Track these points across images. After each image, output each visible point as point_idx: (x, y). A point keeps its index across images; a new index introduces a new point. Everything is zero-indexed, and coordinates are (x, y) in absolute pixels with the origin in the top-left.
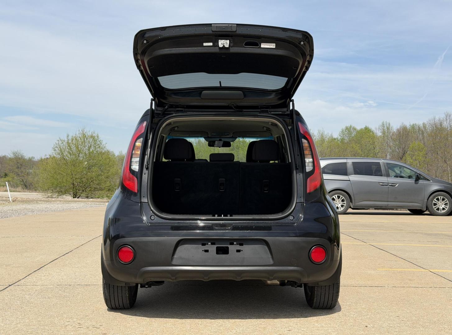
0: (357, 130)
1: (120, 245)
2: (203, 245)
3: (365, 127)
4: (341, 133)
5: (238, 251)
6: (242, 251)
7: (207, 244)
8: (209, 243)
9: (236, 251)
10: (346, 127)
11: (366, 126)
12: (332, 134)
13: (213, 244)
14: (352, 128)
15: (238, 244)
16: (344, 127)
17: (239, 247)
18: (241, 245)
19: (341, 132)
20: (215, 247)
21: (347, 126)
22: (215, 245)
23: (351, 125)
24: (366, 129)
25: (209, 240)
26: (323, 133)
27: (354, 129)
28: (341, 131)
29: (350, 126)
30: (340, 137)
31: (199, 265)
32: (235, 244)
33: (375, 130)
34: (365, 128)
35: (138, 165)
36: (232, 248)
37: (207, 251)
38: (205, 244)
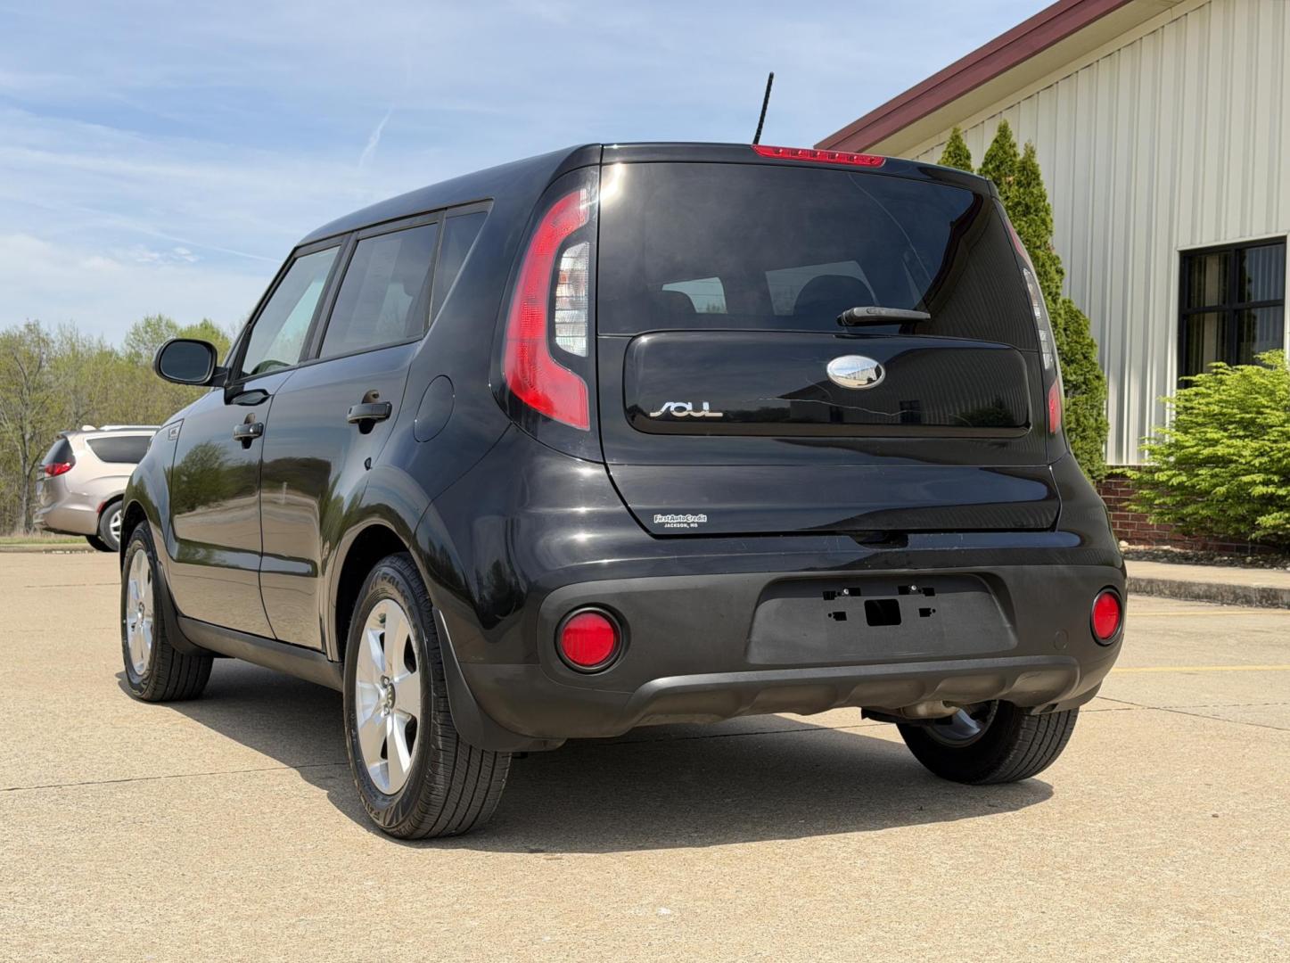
0: (179, 329)
1: (573, 607)
2: (829, 596)
3: (201, 321)
4: (132, 337)
5: (925, 612)
6: (934, 611)
7: (839, 594)
8: (846, 592)
9: (918, 613)
10: (147, 320)
11: (205, 320)
12: (102, 337)
13: (854, 592)
14: (164, 322)
15: (920, 591)
16: (141, 322)
17: (926, 602)
18: (929, 592)
19: (133, 334)
20: (861, 600)
21: (150, 316)
22: (859, 595)
23: (160, 317)
24: (206, 328)
25: (841, 581)
26: (74, 333)
27: (170, 326)
28: (133, 331)
29: (157, 317)
30: (130, 347)
32: (914, 592)
33: (230, 331)
34: (201, 325)
35: (584, 334)
36: (909, 604)
37: (840, 616)
38: (834, 592)
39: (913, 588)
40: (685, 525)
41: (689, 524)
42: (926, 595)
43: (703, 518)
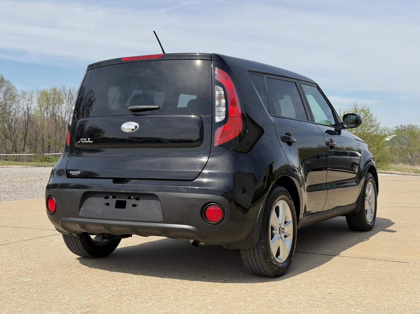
1: (48, 196)
2: (106, 198)
5: (134, 206)
6: (137, 205)
8: (111, 197)
9: (132, 206)
13: (113, 197)
15: (134, 199)
17: (135, 202)
18: (138, 199)
20: (115, 200)
22: (115, 198)
25: (110, 193)
31: (101, 218)
32: (132, 199)
35: (72, 120)
36: (130, 202)
37: (108, 204)
38: (108, 197)
39: (132, 197)
40: (75, 174)
41: (76, 174)
42: (136, 200)
43: (79, 172)
